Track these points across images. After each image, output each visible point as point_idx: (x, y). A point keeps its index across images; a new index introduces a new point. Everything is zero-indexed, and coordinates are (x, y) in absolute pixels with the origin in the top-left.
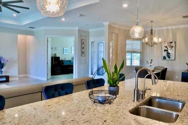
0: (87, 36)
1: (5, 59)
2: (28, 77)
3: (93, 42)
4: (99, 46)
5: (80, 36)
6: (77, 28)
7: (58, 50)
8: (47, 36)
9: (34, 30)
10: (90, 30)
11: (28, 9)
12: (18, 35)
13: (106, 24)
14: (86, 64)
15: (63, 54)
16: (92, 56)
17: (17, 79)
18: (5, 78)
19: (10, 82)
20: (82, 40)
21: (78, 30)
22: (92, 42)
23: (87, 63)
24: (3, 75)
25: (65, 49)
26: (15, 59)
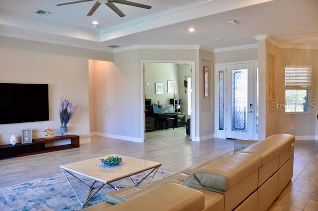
0: (210, 61)
1: (73, 105)
2: (100, 137)
3: (222, 72)
4: (236, 78)
5: (202, 60)
6: (197, 47)
7: (147, 86)
8: (144, 61)
9: (115, 50)
10: (216, 51)
11: (149, 7)
12: (89, 60)
13: (262, 38)
14: (210, 111)
15: (155, 93)
16: (221, 96)
17: (89, 141)
18: (70, 140)
19: (80, 148)
20: (204, 68)
21: (200, 49)
22: (220, 72)
23: (212, 110)
24: (68, 134)
25: (157, 84)
26: (84, 104)
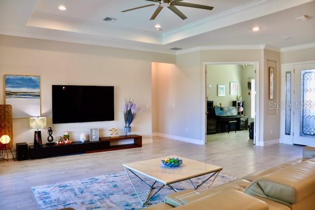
0: (276, 62)
1: (136, 106)
2: (161, 137)
3: (290, 72)
5: (267, 61)
6: (262, 47)
7: (209, 88)
8: (206, 63)
9: (177, 53)
10: (283, 50)
11: (211, 8)
12: (152, 63)
14: (275, 114)
15: (218, 95)
17: (151, 141)
18: (133, 139)
19: (143, 147)
20: (269, 68)
21: (265, 49)
22: (287, 73)
23: (277, 113)
24: (132, 134)
26: (147, 106)
